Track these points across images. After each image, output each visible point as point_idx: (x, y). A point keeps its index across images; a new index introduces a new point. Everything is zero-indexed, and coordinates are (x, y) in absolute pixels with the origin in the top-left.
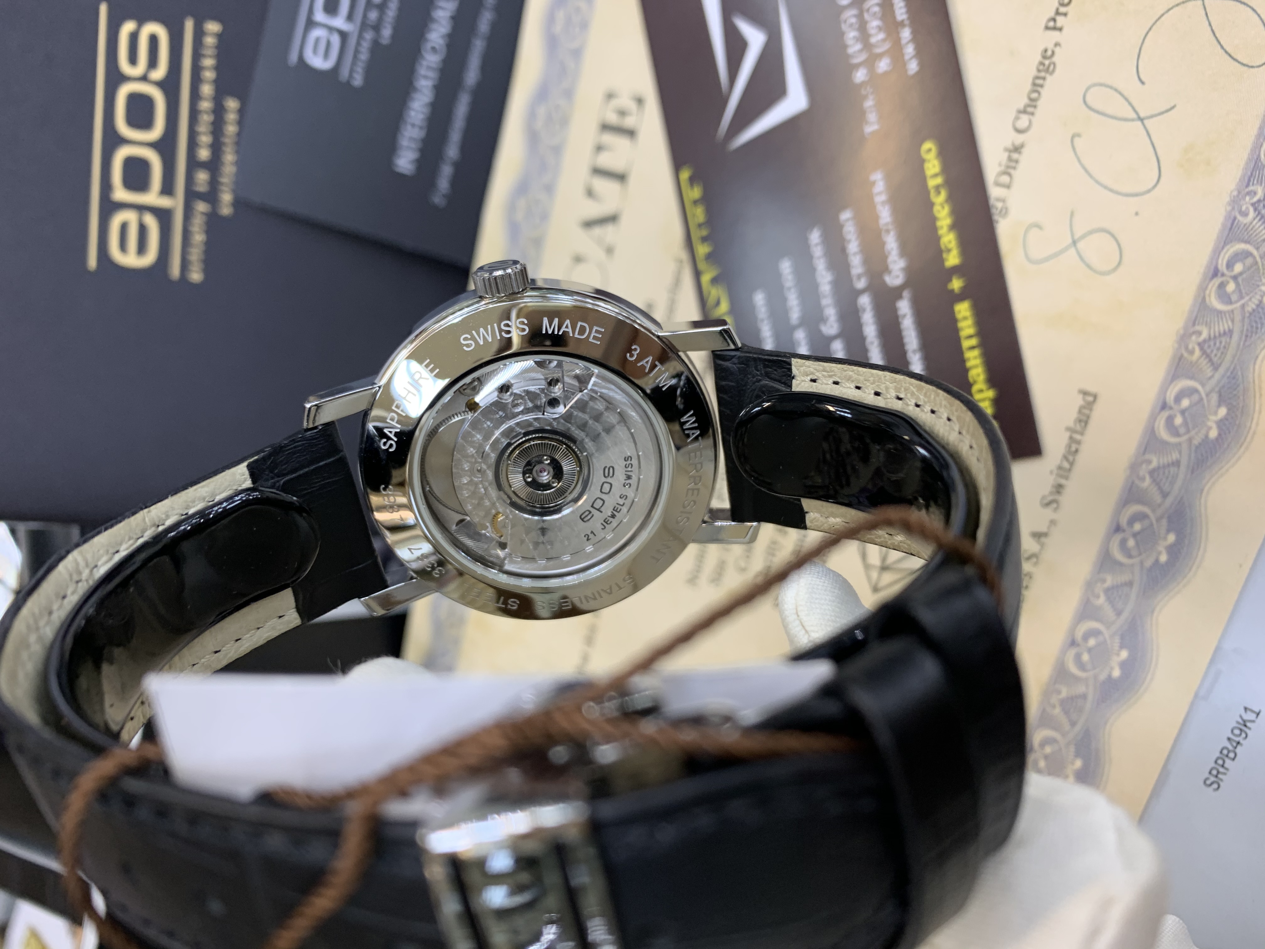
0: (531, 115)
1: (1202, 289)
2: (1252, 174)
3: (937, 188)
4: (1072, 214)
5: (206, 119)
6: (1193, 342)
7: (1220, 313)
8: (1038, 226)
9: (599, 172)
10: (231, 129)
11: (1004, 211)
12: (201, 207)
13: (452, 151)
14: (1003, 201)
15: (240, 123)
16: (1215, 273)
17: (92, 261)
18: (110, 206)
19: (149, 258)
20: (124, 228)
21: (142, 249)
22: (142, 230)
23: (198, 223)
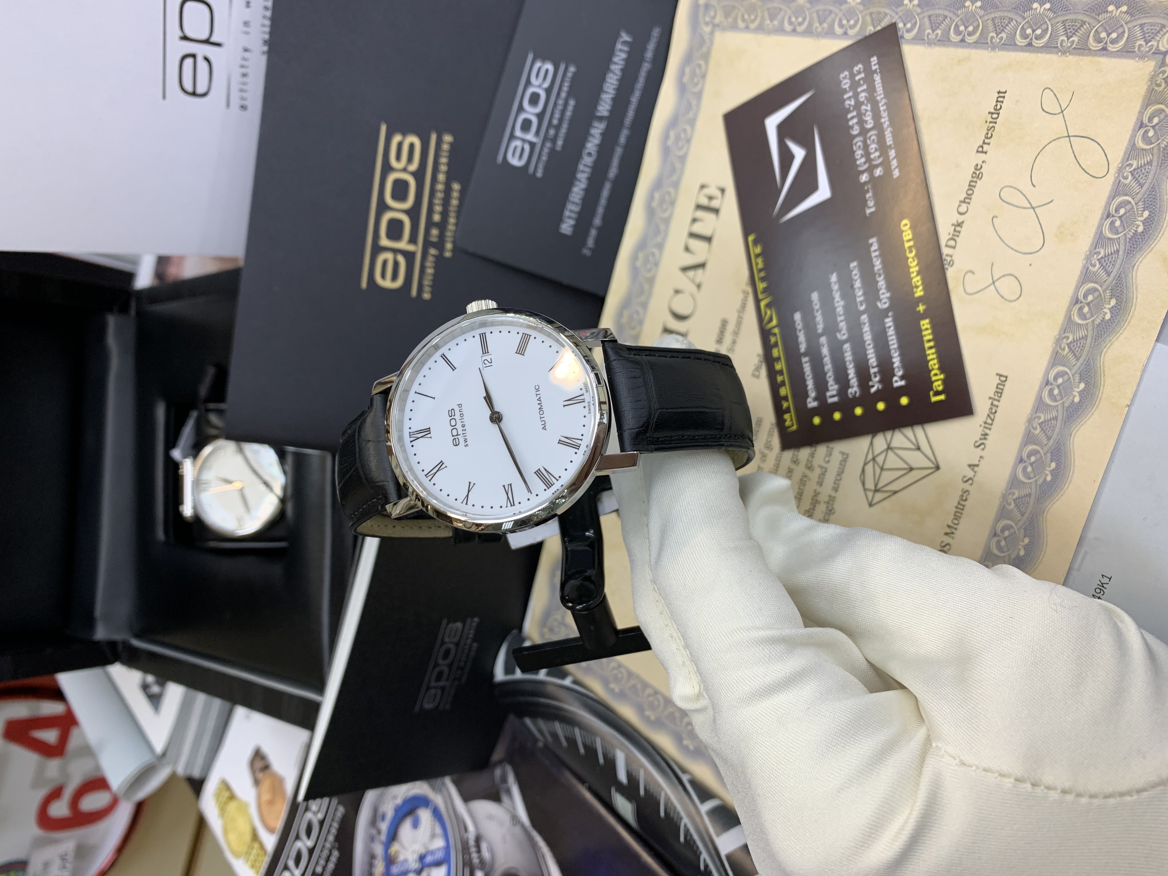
0: (651, 197)
1: (1069, 311)
2: (1098, 241)
3: (910, 249)
4: (992, 265)
5: (440, 195)
6: (1064, 343)
7: (1079, 325)
8: (972, 272)
9: (694, 235)
10: (454, 202)
11: (951, 263)
12: (433, 251)
13: (598, 220)
14: (951, 256)
15: (460, 198)
16: (1076, 301)
17: (364, 284)
18: (377, 249)
19: (399, 283)
20: (385, 263)
21: (395, 277)
22: (396, 264)
23: (430, 263)
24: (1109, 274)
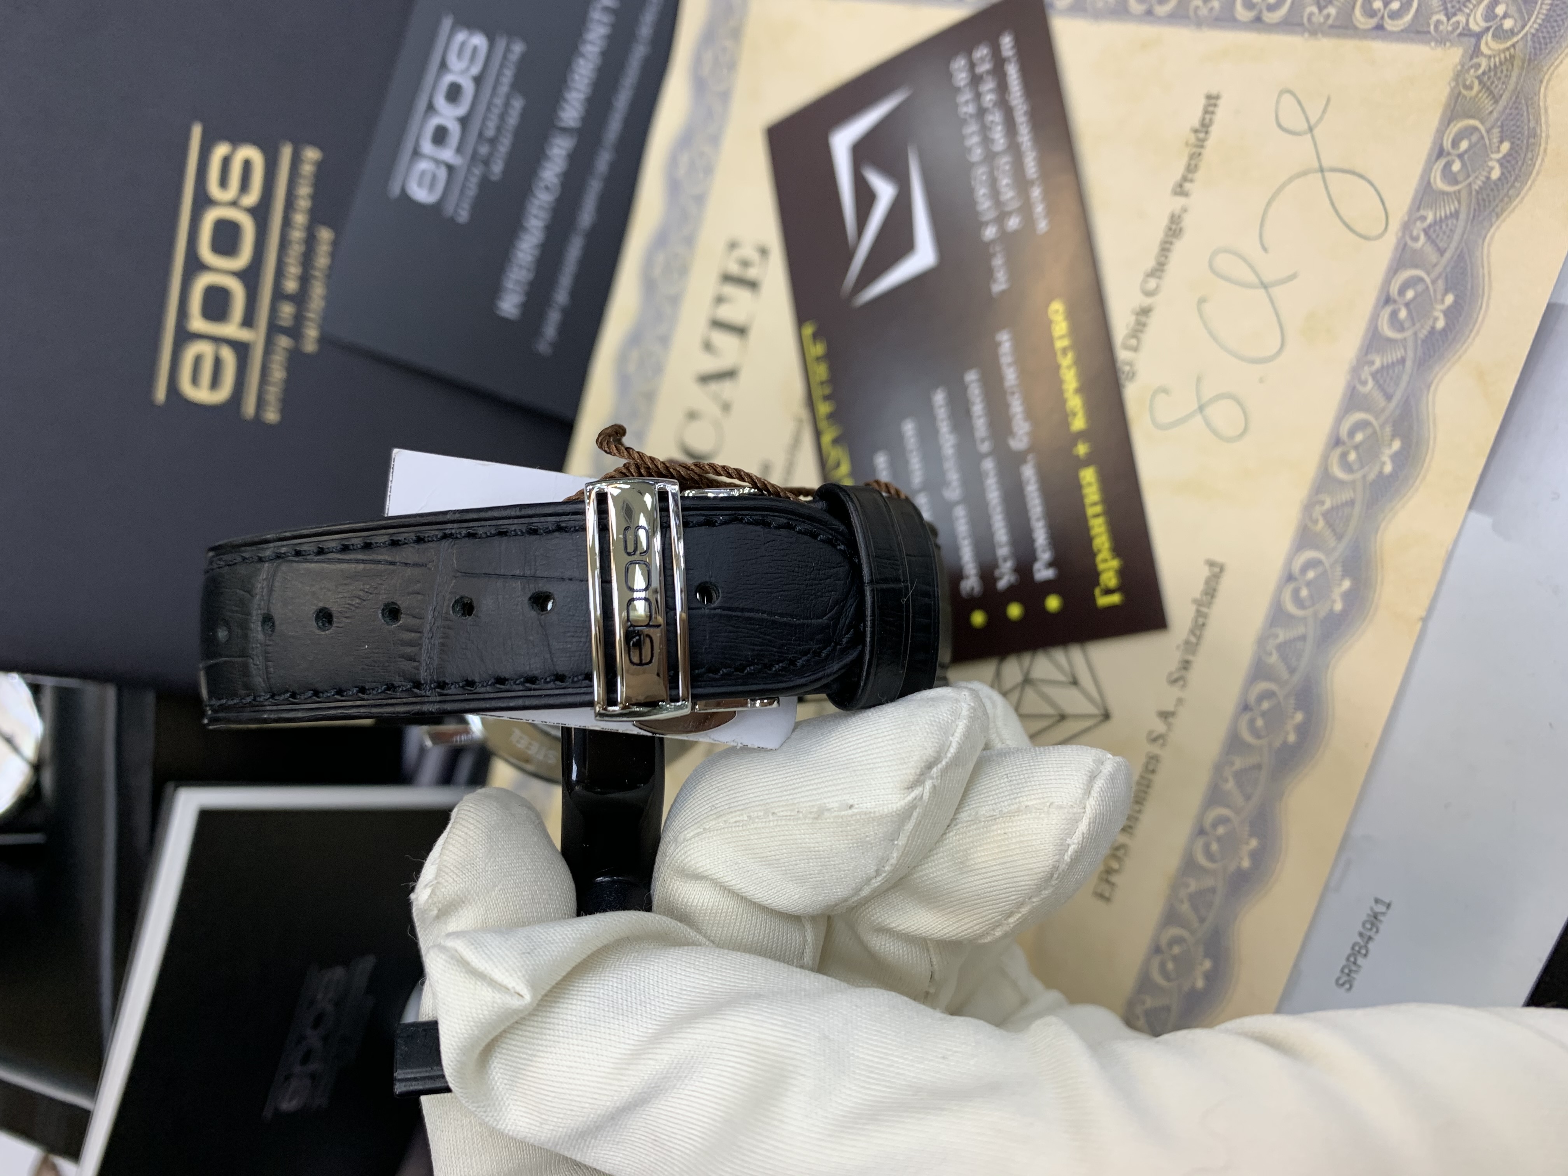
1: (1325, 459)
2: (1370, 344)
3: (1065, 351)
4: (1199, 380)
5: (296, 250)
6: (1318, 511)
7: (1342, 483)
8: (1165, 391)
9: (718, 324)
10: (322, 260)
11: (1131, 375)
13: (561, 297)
14: (1130, 364)
15: (333, 255)
16: (1337, 442)
17: (160, 394)
18: (184, 336)
19: (223, 394)
20: (198, 360)
21: (215, 383)
22: (218, 363)
23: (279, 359)
24: (1389, 397)
